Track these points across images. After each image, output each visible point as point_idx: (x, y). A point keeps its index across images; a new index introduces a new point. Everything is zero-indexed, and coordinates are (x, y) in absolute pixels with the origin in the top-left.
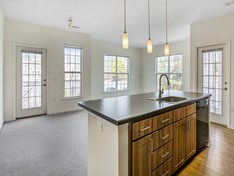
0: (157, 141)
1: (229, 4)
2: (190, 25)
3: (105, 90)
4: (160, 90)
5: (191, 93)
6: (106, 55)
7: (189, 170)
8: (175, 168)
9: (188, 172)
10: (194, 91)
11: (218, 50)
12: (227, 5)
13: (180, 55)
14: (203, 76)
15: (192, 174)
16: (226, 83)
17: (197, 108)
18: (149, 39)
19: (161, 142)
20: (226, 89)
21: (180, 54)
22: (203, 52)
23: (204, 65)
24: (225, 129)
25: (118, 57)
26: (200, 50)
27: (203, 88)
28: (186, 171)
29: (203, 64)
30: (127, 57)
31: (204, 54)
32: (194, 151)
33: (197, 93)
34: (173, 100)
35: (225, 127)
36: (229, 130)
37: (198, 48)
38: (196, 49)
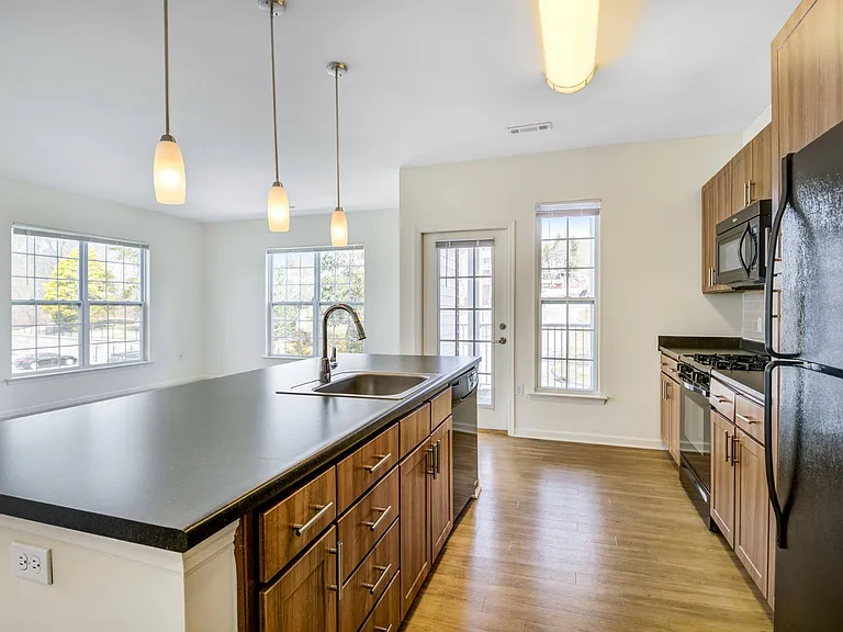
0: (355, 541)
1: (517, 131)
2: (401, 169)
3: (15, 370)
4: (325, 355)
5: (404, 358)
6: (17, 231)
7: (440, 588)
8: (405, 601)
9: (442, 595)
10: (414, 351)
11: (483, 242)
12: (514, 132)
13: (356, 251)
14: (439, 309)
15: (453, 598)
16: (503, 327)
17: (455, 401)
18: (277, 184)
19: (367, 540)
20: (503, 341)
21: (357, 248)
22: (439, 245)
23: (442, 281)
24: (504, 439)
25: (90, 244)
26: (431, 241)
27: (439, 341)
28: (432, 594)
29: (439, 278)
30: (137, 246)
31: (443, 251)
32: (450, 524)
33: (423, 357)
34: (371, 387)
35: (504, 434)
36: (513, 441)
37: (423, 234)
38: (419, 236)
